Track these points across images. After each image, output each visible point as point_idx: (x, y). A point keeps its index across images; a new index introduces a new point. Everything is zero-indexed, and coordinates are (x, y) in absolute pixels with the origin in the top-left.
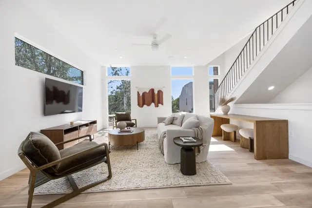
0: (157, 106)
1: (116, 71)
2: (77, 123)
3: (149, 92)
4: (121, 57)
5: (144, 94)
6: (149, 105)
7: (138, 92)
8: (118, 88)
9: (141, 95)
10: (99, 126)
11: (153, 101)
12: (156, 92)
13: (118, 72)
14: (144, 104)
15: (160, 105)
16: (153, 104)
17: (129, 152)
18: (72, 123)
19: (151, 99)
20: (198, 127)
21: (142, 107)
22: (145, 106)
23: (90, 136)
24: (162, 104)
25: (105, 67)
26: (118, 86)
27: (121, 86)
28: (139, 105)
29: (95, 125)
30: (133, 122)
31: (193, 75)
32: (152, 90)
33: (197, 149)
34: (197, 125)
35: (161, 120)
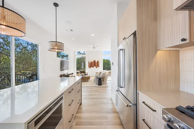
3: (93, 62)
4: (82, 49)
5: (91, 62)
6: (93, 67)
9: (90, 63)
11: (95, 65)
12: (96, 62)
14: (91, 67)
15: (98, 67)
16: (95, 67)
19: (94, 65)
22: (92, 68)
28: (89, 67)
29: (73, 74)
30: (87, 74)
32: (95, 61)
33: (103, 80)
34: (104, 74)
35: (97, 73)
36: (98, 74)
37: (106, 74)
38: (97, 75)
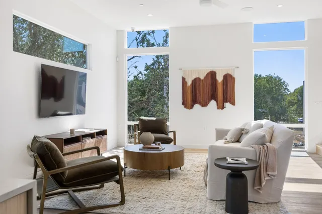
0: (221, 107)
1: (145, 35)
2: (79, 131)
3: (206, 78)
4: (150, 15)
5: (195, 82)
6: (204, 104)
7: (184, 79)
8: (147, 68)
9: (189, 83)
10: (110, 138)
11: (214, 96)
12: (220, 78)
13: (148, 37)
14: (194, 102)
15: (227, 105)
16: (213, 103)
17: (154, 181)
18: (72, 131)
19: (209, 94)
20: (263, 144)
21: (191, 107)
22: (197, 106)
23: (98, 149)
24: (233, 104)
25: (122, 31)
26: (149, 64)
27: (153, 64)
28: (184, 103)
29: (105, 136)
30: (171, 135)
31: (306, 39)
32: (212, 75)
33: (258, 181)
34: (262, 141)
35: (221, 134)
36: (228, 137)
37: (275, 145)
38: (221, 143)
